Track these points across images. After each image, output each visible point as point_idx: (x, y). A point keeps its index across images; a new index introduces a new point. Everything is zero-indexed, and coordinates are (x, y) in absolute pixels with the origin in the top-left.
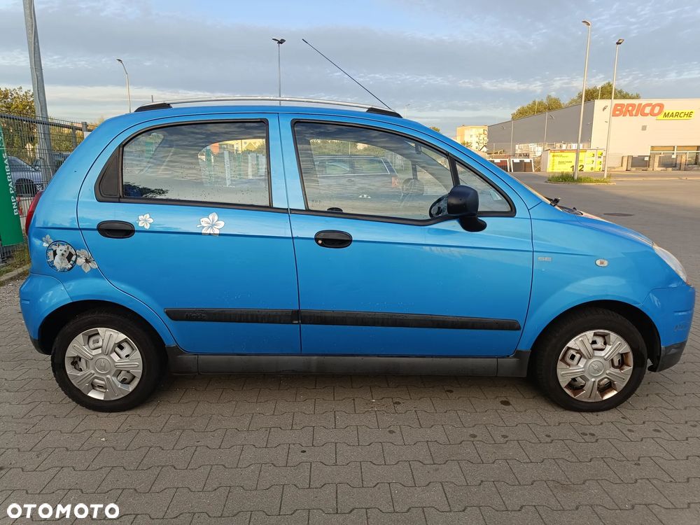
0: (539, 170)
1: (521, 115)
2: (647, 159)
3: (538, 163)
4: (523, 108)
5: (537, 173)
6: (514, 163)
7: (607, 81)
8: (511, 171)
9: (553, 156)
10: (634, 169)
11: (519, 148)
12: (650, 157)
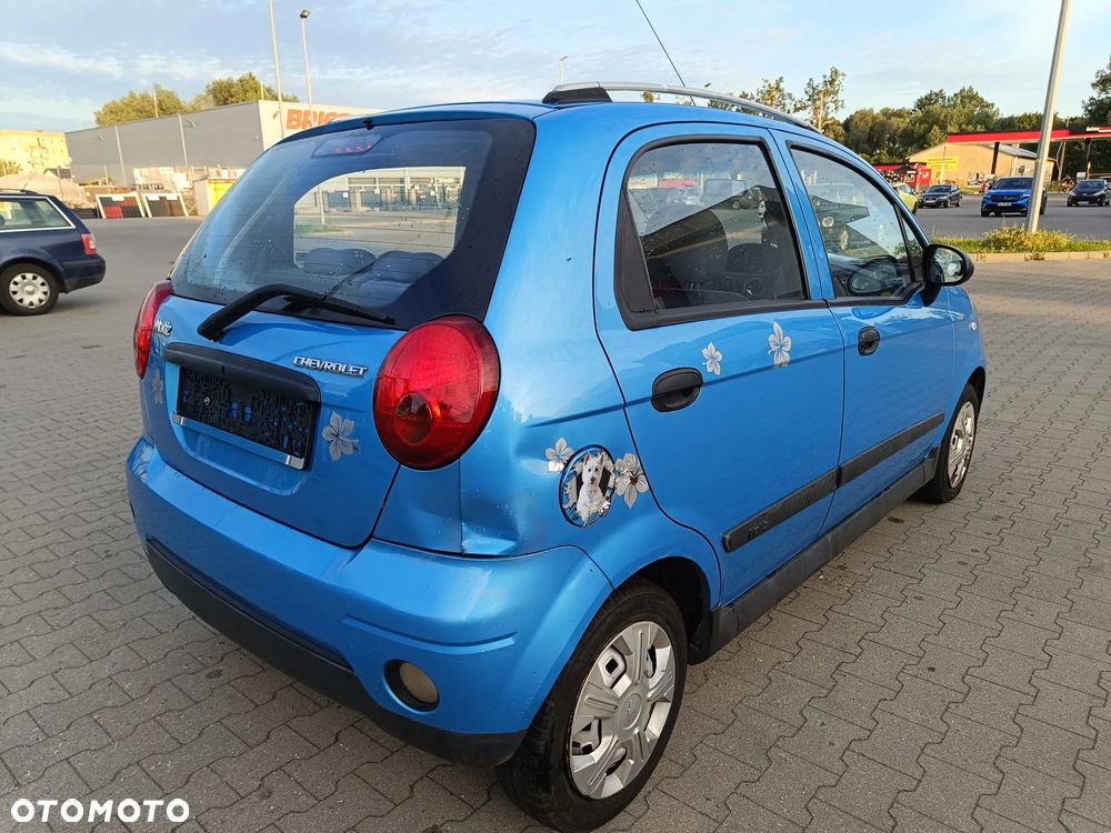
0: (195, 213)
1: (113, 116)
2: (346, 195)
3: (191, 201)
4: (114, 103)
5: (193, 217)
6: (150, 203)
7: (246, 73)
8: (147, 215)
9: (215, 189)
10: (334, 210)
11: (141, 175)
12: (349, 192)
